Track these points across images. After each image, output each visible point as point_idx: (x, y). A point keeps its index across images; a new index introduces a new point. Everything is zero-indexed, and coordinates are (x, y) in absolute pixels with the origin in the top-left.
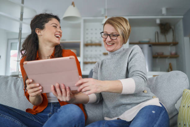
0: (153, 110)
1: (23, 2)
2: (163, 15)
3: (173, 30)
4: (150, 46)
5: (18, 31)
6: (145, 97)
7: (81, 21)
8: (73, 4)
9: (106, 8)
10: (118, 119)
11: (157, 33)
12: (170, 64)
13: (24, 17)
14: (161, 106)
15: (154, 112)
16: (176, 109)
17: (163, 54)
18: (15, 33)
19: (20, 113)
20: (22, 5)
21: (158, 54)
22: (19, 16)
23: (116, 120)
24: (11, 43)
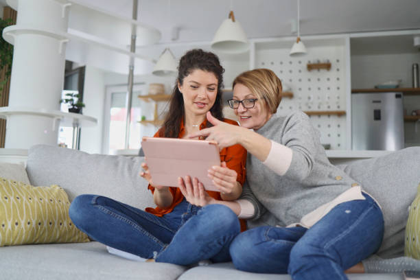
0: (349, 209)
1: (135, 17)
4: (397, 96)
5: (127, 72)
7: (251, 48)
8: (231, 15)
10: (298, 226)
11: (415, 66)
13: (138, 43)
14: (363, 198)
15: (348, 212)
18: (122, 76)
20: (134, 21)
21: (418, 112)
24: (113, 94)
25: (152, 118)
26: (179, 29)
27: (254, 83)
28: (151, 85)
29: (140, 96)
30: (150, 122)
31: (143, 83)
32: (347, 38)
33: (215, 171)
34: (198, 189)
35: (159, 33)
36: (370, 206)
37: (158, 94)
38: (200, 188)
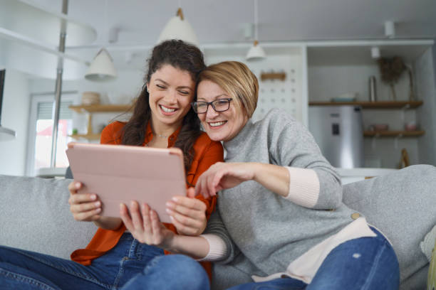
0: (356, 252)
1: (65, 10)
2: (387, 38)
3: (410, 74)
4: (357, 110)
5: (54, 76)
6: (335, 221)
8: (179, 13)
9: (256, 22)
10: (284, 276)
11: (372, 80)
12: (404, 151)
13: (68, 44)
14: (374, 235)
15: (356, 256)
16: (421, 252)
17: (387, 128)
19: (52, 265)
20: (64, 16)
21: (375, 128)
22: (56, 42)
23: (278, 279)
24: (39, 104)
25: (85, 131)
26: (117, 30)
27: (225, 77)
28: (85, 94)
29: (72, 107)
30: (84, 136)
31: (74, 92)
32: (303, 46)
33: (177, 204)
34: (150, 220)
35: (94, 32)
36: (382, 245)
37: (93, 104)
38: (152, 217)
